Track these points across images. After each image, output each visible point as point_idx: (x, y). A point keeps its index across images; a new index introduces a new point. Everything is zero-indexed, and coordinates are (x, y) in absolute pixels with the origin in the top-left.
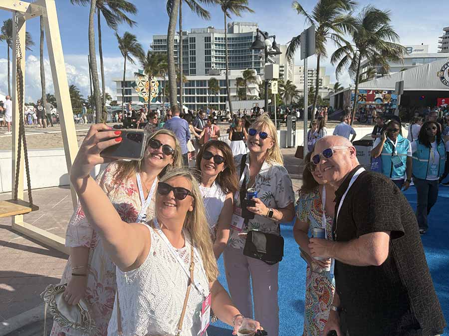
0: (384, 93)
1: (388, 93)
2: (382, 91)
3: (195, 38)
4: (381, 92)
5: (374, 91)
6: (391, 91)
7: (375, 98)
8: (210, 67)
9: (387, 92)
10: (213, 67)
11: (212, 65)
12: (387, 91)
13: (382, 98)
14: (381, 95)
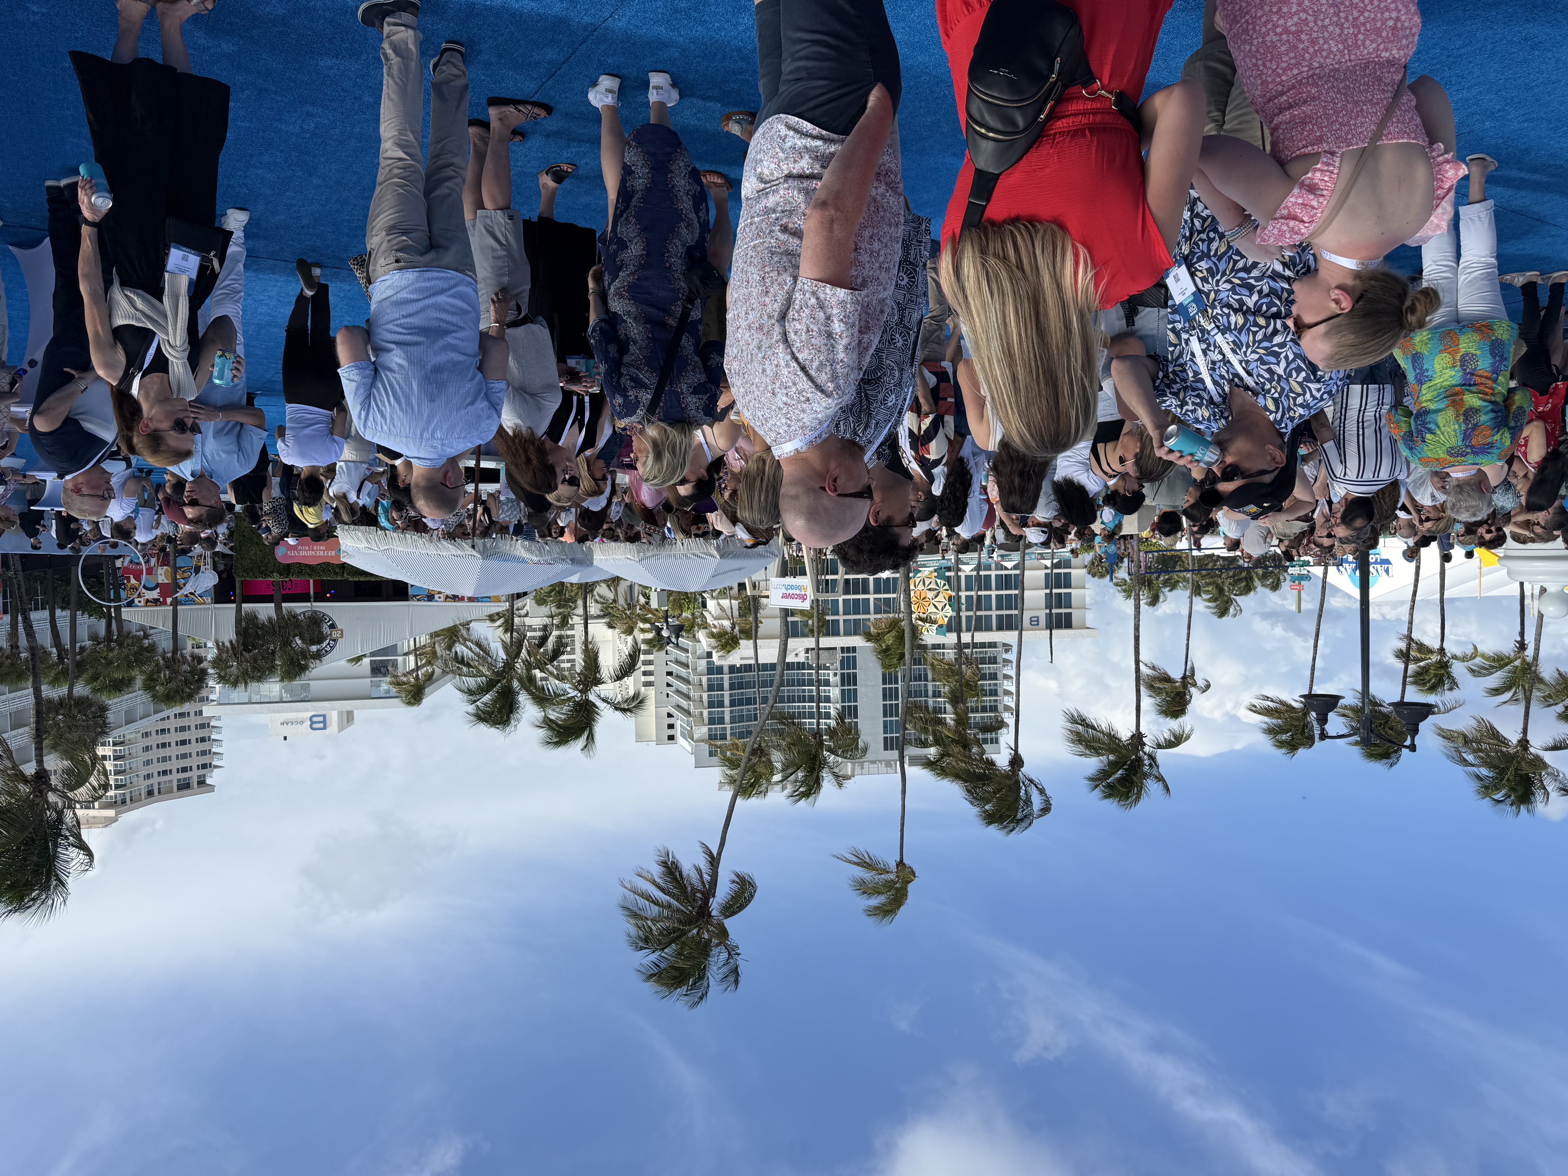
3: (886, 749)
8: (843, 675)
10: (835, 675)
11: (838, 678)
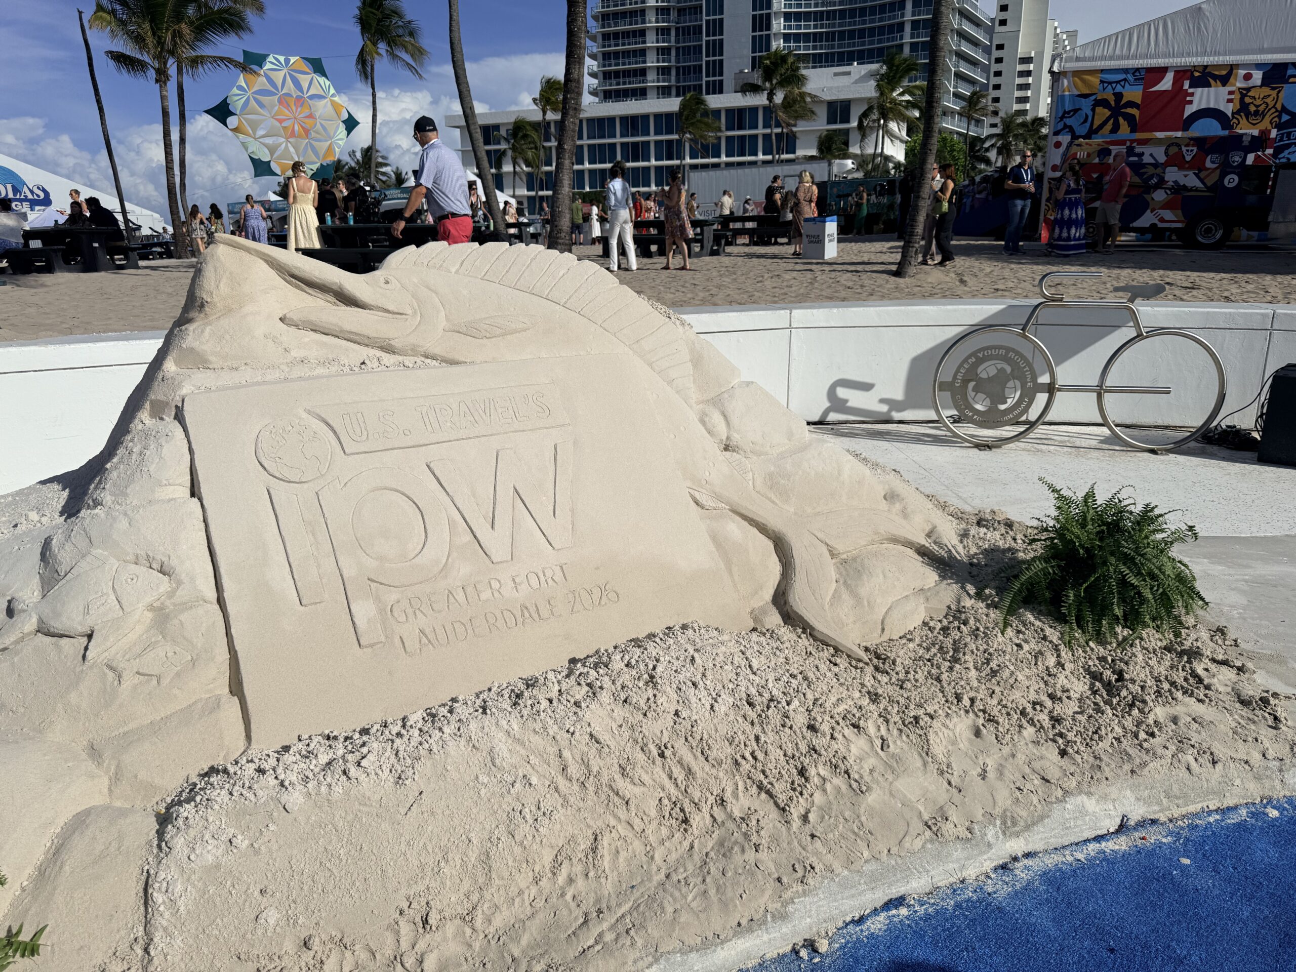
0: (1240, 84)
1: (1266, 82)
2: (1232, 68)
4: (1224, 76)
5: (1182, 74)
6: (1283, 66)
7: (1189, 110)
9: (1258, 76)
12: (1258, 66)
13: (1228, 109)
14: (1224, 91)
